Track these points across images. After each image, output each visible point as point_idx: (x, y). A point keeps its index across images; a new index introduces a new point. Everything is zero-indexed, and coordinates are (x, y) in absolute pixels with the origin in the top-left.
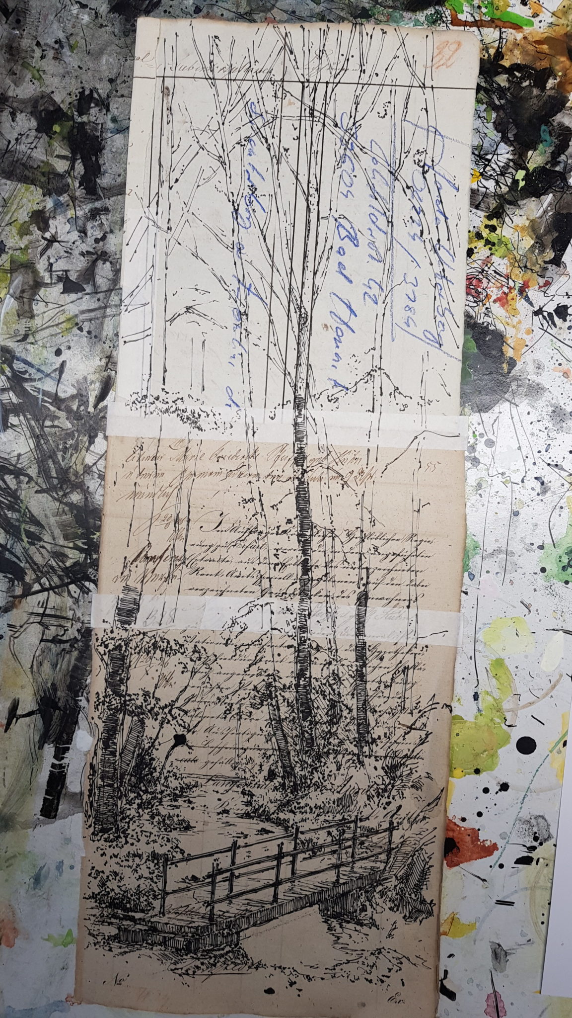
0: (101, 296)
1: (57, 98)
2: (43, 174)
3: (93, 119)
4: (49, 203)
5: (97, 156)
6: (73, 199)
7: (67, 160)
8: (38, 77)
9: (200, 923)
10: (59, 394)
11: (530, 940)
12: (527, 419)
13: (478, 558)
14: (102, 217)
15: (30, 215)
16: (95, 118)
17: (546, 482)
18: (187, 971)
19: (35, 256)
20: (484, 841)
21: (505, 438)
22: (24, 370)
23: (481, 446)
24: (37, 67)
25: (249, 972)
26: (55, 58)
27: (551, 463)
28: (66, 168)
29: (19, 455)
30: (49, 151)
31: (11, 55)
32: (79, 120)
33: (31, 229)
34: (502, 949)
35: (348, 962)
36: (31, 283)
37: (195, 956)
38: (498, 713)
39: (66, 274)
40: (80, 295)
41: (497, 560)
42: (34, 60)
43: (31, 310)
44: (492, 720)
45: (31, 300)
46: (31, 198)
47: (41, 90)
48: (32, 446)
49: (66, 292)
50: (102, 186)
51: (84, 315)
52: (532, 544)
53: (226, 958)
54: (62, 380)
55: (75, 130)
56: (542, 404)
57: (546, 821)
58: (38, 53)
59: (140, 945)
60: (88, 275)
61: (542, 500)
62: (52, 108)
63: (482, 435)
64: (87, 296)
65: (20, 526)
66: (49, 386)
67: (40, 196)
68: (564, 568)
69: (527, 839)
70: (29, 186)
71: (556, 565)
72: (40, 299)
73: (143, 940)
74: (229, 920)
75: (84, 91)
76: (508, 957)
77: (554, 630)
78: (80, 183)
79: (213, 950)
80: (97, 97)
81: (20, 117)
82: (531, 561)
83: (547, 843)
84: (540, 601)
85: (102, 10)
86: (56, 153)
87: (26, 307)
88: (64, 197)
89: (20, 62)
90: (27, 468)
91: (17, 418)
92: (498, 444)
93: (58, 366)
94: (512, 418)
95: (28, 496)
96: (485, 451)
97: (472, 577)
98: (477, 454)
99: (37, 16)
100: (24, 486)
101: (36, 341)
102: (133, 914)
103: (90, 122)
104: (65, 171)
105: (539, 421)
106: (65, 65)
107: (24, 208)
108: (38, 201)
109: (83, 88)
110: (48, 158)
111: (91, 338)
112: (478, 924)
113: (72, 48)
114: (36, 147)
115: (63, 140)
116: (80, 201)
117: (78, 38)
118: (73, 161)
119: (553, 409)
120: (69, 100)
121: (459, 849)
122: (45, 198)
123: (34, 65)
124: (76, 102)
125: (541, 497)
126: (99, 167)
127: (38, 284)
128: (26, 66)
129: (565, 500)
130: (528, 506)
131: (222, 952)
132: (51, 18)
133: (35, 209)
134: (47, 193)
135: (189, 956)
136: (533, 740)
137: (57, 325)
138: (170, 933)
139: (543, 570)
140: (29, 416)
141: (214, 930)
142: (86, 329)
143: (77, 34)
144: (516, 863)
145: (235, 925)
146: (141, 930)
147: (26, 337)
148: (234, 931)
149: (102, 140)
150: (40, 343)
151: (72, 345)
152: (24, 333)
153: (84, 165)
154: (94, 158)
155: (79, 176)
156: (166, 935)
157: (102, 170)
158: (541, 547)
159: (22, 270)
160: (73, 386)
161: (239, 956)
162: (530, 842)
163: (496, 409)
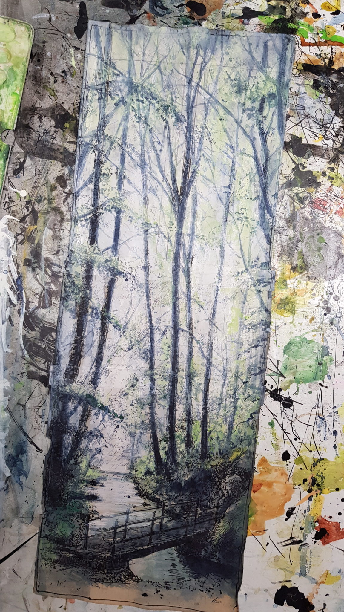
1: (66, 107)
2: (61, 153)
4: (66, 171)
7: (75, 144)
8: (53, 94)
13: (333, 366)
15: (56, 178)
19: (60, 203)
20: (343, 529)
22: (59, 271)
23: (331, 300)
24: (52, 88)
26: (63, 82)
28: (75, 149)
30: (64, 139)
31: (37, 81)
33: (57, 187)
36: (59, 219)
42: (50, 84)
43: (60, 236)
45: (60, 229)
46: (55, 168)
47: (56, 102)
58: (52, 80)
62: (63, 113)
63: (331, 294)
67: (60, 167)
70: (53, 161)
72: (65, 229)
81: (44, 119)
86: (68, 140)
87: (58, 234)
88: (75, 167)
89: (42, 85)
92: (341, 299)
96: (334, 303)
97: (329, 377)
98: (329, 305)
99: (50, 57)
104: (74, 151)
106: (69, 86)
107: (52, 174)
108: (59, 170)
109: (81, 98)
110: (63, 143)
112: (341, 576)
113: (72, 75)
114: (55, 137)
115: (71, 132)
117: (76, 69)
120: (73, 107)
121: (328, 534)
122: (63, 168)
123: (50, 87)
124: (77, 108)
127: (63, 220)
128: (45, 87)
132: (58, 57)
133: (58, 175)
134: (64, 165)
143: (74, 66)
147: (58, 252)
152: (57, 249)
159: (53, 212)
163: (339, 277)
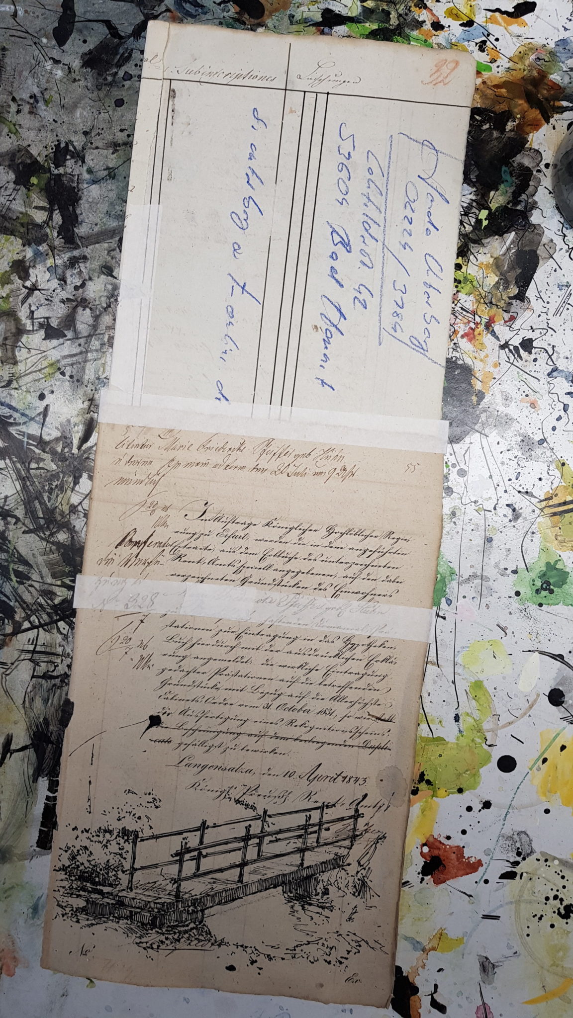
0: (82, 341)
1: (34, 151)
2: (22, 225)
3: (69, 171)
4: (29, 253)
5: (74, 206)
6: (52, 248)
7: (45, 211)
8: (15, 130)
9: (166, 899)
10: (43, 437)
11: (516, 953)
12: (497, 449)
13: (454, 584)
14: (81, 265)
15: (11, 264)
16: (71, 170)
17: (517, 508)
18: (151, 945)
19: (17, 304)
20: (469, 858)
21: (477, 469)
22: (9, 414)
23: (453, 475)
24: (14, 122)
25: (212, 948)
26: (30, 113)
27: (522, 490)
28: (45, 218)
29: (6, 497)
30: (27, 203)
32: (56, 172)
33: (12, 278)
34: (490, 962)
35: (309, 943)
36: (14, 330)
37: (160, 931)
38: (479, 734)
39: (48, 321)
40: (61, 340)
41: (473, 585)
42: (10, 115)
43: (14, 357)
44: (473, 740)
45: (14, 346)
46: (11, 248)
47: (17, 143)
48: (19, 488)
49: (48, 339)
50: (79, 235)
51: (66, 360)
52: (506, 569)
53: (190, 934)
54: (46, 423)
55: (52, 182)
56: (511, 434)
57: (528, 836)
58: (14, 108)
59: (107, 918)
60: (68, 321)
61: (514, 526)
62: (29, 161)
63: (454, 466)
64: (69, 342)
65: (8, 566)
66: (33, 429)
67: (19, 246)
68: (538, 592)
69: (510, 854)
70: (9, 237)
71: (530, 589)
72: (22, 346)
73: (110, 914)
74: (195, 897)
75: (59, 144)
76: (495, 970)
77: (530, 651)
78: (58, 232)
79: (177, 926)
80: (73, 149)
82: (505, 586)
83: (530, 857)
84: (515, 623)
85: (74, 65)
86: (34, 204)
87: (10, 354)
88: (43, 247)
90: (14, 510)
91: (3, 461)
92: (470, 473)
93: (42, 410)
94: (483, 448)
95: (16, 537)
96: (458, 480)
97: (449, 602)
98: (450, 484)
99: (12, 73)
100: (11, 527)
101: (20, 387)
102: (101, 888)
103: (66, 173)
104: (44, 222)
105: (508, 450)
106: (40, 119)
107: (5, 258)
108: (18, 251)
109: (58, 141)
110: (27, 209)
111: (73, 382)
112: (465, 938)
113: (46, 102)
114: (14, 199)
115: (40, 192)
116: (59, 250)
117: (53, 93)
118: (51, 211)
119: (522, 438)
120: (45, 153)
121: (444, 866)
122: (24, 248)
123: (10, 120)
124: (52, 155)
125: (512, 523)
126: (77, 217)
127: (20, 332)
128: (2, 120)
129: (536, 526)
130: (501, 532)
131: (186, 928)
132: (26, 73)
133: (15, 259)
134: (27, 243)
135: (154, 931)
136: (513, 759)
137: (40, 370)
138: (137, 908)
139: (518, 594)
140: (15, 459)
141: (180, 907)
142: (68, 374)
143: (51, 89)
144: (500, 878)
145: (200, 903)
146: (108, 903)
147: (9, 383)
148: (199, 908)
149: (78, 191)
150: (24, 388)
151: (55, 389)
152: (8, 379)
153: (61, 215)
154: (71, 209)
155: (57, 226)
156: (132, 909)
157: (79, 220)
158: (515, 572)
159: (5, 318)
160: (57, 428)
161: (203, 934)
162: (514, 858)
163: (467, 439)
